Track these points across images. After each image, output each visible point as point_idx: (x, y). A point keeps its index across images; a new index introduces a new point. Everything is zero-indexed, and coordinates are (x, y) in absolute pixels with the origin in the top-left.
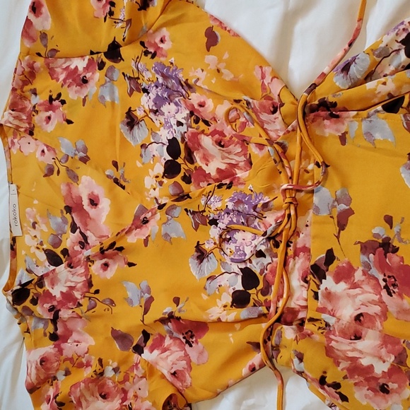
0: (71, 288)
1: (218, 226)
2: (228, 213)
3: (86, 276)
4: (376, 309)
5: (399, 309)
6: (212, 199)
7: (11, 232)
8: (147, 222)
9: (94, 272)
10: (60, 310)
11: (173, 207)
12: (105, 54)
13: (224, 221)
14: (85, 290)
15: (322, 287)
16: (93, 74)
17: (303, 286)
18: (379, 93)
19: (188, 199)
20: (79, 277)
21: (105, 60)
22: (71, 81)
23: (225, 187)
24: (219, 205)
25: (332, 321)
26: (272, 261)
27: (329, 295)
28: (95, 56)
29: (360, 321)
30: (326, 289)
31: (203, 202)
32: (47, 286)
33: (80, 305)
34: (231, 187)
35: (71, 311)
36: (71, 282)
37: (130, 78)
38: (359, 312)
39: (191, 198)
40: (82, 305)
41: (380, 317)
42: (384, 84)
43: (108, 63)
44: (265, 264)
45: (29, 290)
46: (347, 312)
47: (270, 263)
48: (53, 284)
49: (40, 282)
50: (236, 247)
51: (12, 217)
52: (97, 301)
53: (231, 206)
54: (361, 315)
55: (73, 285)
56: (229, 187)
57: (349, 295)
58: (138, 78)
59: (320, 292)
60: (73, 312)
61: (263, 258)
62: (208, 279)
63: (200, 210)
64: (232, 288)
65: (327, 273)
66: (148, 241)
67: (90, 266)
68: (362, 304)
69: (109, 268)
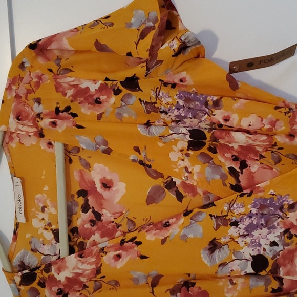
0: (78, 275)
1: (239, 226)
2: (251, 217)
3: (97, 264)
6: (235, 206)
7: (16, 218)
8: (169, 226)
9: (105, 261)
10: (68, 294)
11: (199, 213)
12: (121, 83)
13: (244, 223)
14: (92, 276)
16: (108, 97)
19: (213, 207)
20: (89, 265)
21: (121, 88)
22: (82, 99)
23: (246, 195)
24: (242, 210)
26: (284, 249)
28: (109, 83)
31: (226, 209)
32: (53, 272)
33: (85, 287)
34: (251, 195)
35: (79, 293)
36: (79, 269)
37: (146, 103)
39: (215, 206)
40: (88, 287)
43: (125, 91)
44: (278, 251)
45: (36, 274)
47: (282, 250)
48: (59, 270)
49: (48, 268)
50: (251, 240)
51: (18, 206)
52: (102, 282)
53: (254, 211)
55: (80, 272)
56: (250, 195)
58: (156, 103)
60: (81, 294)
61: (276, 247)
62: (219, 266)
63: (223, 215)
64: (243, 272)
66: (166, 240)
67: (102, 256)
69: (121, 260)
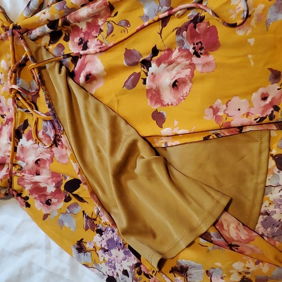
4: (48, 156)
5: (60, 155)
15: (20, 144)
17: (9, 143)
18: (42, 19)
25: (23, 165)
27: (23, 149)
29: (38, 163)
30: (22, 145)
38: (38, 158)
41: (49, 161)
42: (44, 13)
46: (31, 159)
54: (39, 160)
57: (33, 148)
59: (18, 147)
65: (23, 135)
68: (41, 153)
